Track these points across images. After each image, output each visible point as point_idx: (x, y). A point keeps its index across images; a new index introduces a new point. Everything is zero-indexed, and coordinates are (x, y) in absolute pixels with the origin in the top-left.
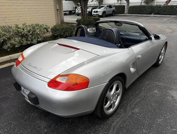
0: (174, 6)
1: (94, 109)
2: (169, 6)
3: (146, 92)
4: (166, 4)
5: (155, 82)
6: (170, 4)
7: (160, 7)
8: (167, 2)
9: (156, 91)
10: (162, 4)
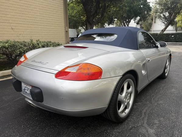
0: (170, 34)
1: (107, 106)
2: (165, 34)
3: (165, 91)
4: (162, 32)
5: (170, 85)
6: (165, 32)
7: (157, 34)
8: (162, 30)
9: (173, 90)
10: (159, 32)
